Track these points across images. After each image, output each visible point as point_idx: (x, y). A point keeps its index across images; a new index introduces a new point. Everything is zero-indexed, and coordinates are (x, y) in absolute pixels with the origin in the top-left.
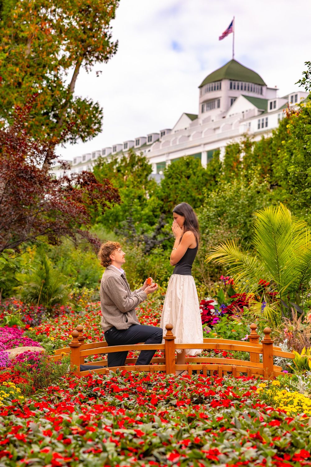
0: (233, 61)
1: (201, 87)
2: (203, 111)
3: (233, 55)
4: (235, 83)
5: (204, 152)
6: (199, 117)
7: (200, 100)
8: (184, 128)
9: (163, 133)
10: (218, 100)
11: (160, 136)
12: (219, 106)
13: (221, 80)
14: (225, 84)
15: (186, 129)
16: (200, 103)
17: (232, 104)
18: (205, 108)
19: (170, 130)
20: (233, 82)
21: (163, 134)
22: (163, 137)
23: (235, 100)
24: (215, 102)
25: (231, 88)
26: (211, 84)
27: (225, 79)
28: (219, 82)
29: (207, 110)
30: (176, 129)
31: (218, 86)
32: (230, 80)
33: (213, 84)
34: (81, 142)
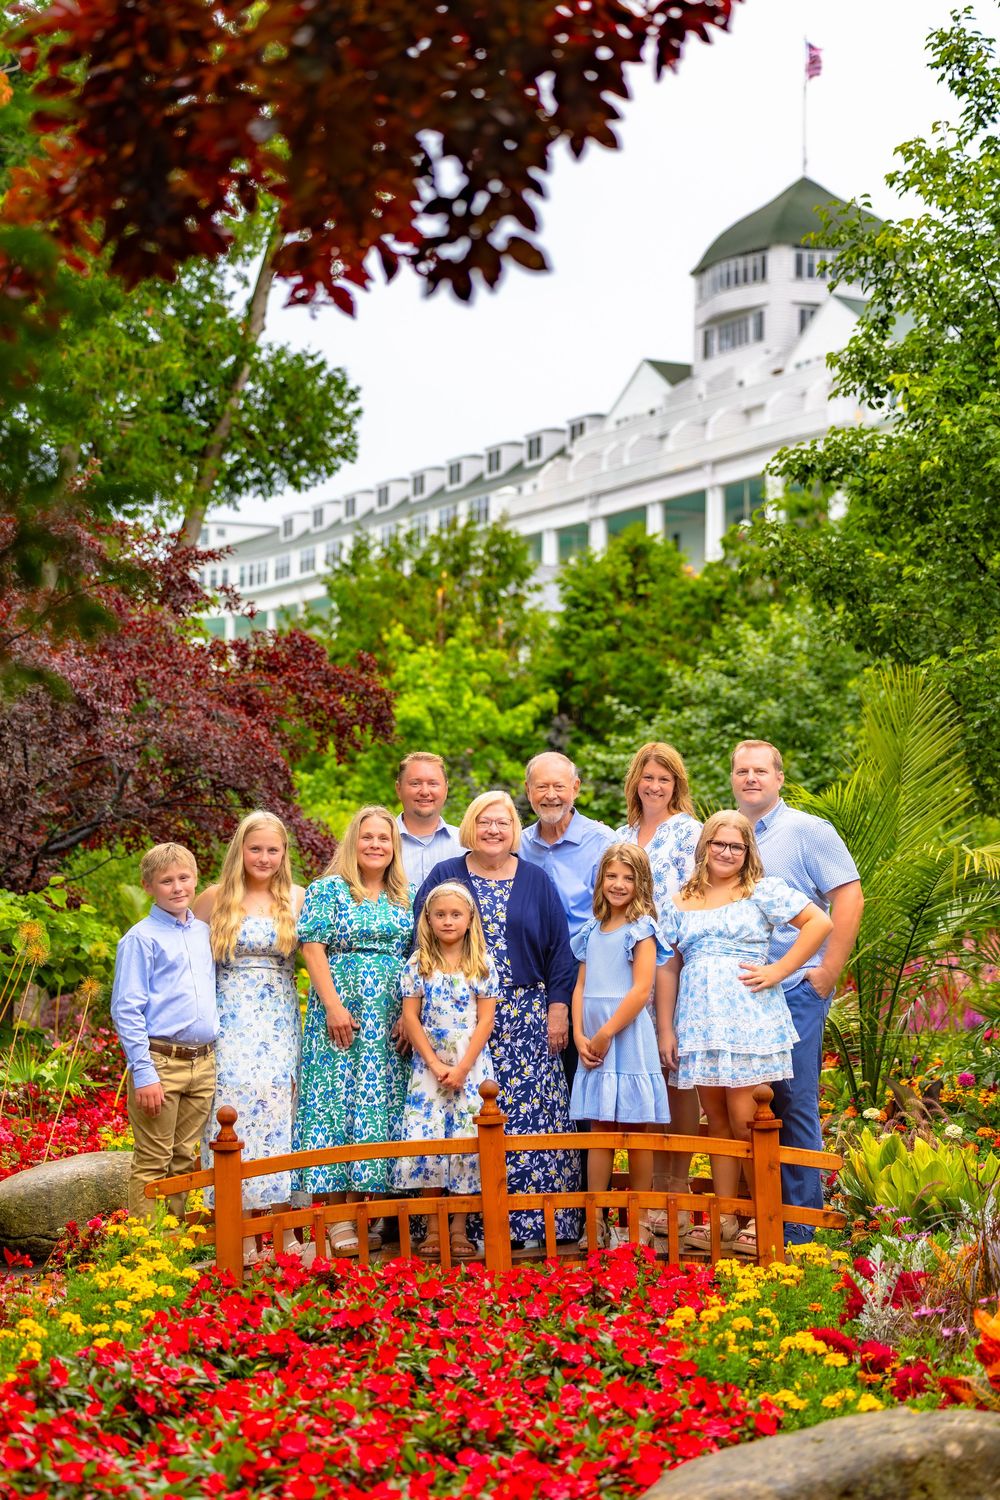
0: (805, 185)
1: (699, 272)
2: (707, 353)
3: (805, 162)
4: (811, 258)
5: (712, 488)
6: (695, 371)
7: (696, 319)
8: (645, 410)
9: (577, 429)
10: (759, 313)
11: (567, 438)
12: (760, 336)
13: (765, 249)
14: (781, 260)
15: (652, 412)
16: (698, 327)
17: (803, 325)
18: (715, 342)
19: (600, 417)
20: (806, 254)
21: (577, 431)
22: (579, 440)
23: (812, 313)
24: (746, 320)
25: (799, 273)
26: (732, 263)
27: (780, 241)
28: (758, 256)
29: (721, 349)
30: (619, 414)
31: (755, 269)
32: (797, 246)
33: (741, 261)
34: (289, 489)
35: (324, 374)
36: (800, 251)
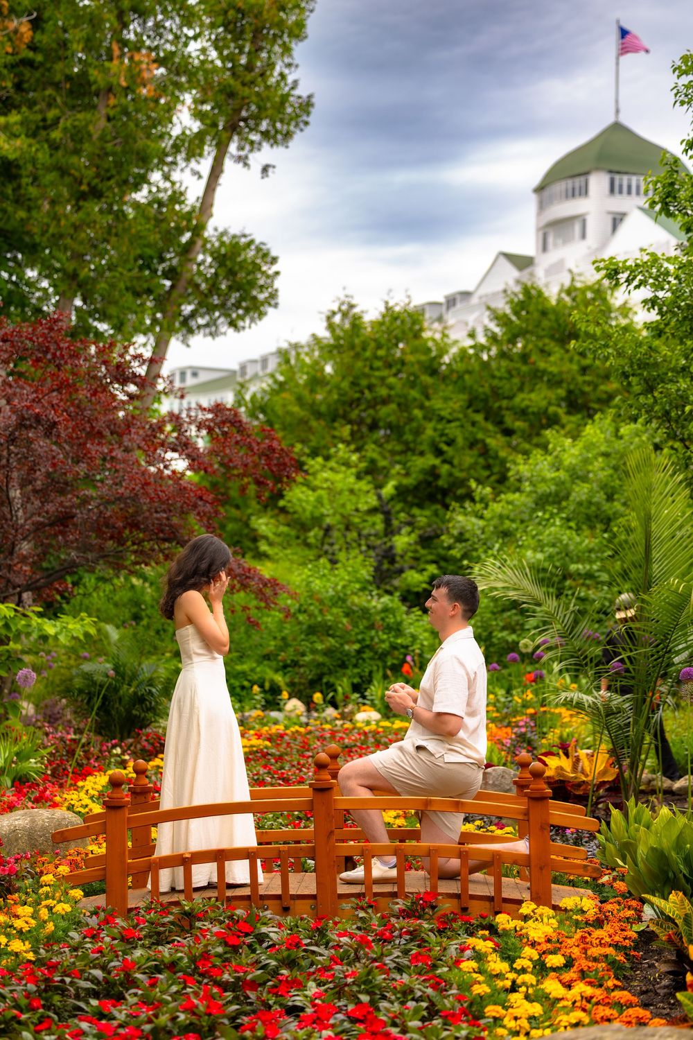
0: (617, 128)
1: (540, 189)
2: (545, 248)
3: (617, 111)
4: (621, 180)
6: (536, 261)
7: (537, 222)
8: (500, 288)
9: (451, 302)
10: (582, 219)
11: (444, 308)
12: (584, 236)
13: (587, 173)
14: (598, 182)
15: (505, 290)
16: (538, 230)
17: (615, 227)
18: (550, 240)
19: (466, 295)
20: (617, 177)
21: (451, 303)
22: (452, 310)
23: (621, 220)
24: (573, 225)
25: (612, 190)
26: (564, 183)
27: (598, 169)
28: (583, 179)
29: (555, 245)
30: (482, 291)
31: (580, 188)
32: (610, 172)
33: (570, 182)
34: (231, 331)
35: (253, 247)
36: (613, 175)
